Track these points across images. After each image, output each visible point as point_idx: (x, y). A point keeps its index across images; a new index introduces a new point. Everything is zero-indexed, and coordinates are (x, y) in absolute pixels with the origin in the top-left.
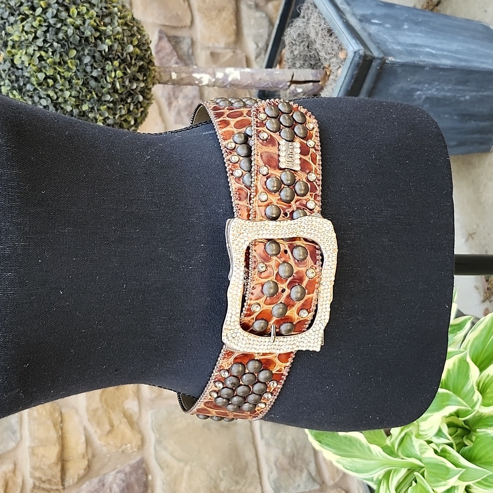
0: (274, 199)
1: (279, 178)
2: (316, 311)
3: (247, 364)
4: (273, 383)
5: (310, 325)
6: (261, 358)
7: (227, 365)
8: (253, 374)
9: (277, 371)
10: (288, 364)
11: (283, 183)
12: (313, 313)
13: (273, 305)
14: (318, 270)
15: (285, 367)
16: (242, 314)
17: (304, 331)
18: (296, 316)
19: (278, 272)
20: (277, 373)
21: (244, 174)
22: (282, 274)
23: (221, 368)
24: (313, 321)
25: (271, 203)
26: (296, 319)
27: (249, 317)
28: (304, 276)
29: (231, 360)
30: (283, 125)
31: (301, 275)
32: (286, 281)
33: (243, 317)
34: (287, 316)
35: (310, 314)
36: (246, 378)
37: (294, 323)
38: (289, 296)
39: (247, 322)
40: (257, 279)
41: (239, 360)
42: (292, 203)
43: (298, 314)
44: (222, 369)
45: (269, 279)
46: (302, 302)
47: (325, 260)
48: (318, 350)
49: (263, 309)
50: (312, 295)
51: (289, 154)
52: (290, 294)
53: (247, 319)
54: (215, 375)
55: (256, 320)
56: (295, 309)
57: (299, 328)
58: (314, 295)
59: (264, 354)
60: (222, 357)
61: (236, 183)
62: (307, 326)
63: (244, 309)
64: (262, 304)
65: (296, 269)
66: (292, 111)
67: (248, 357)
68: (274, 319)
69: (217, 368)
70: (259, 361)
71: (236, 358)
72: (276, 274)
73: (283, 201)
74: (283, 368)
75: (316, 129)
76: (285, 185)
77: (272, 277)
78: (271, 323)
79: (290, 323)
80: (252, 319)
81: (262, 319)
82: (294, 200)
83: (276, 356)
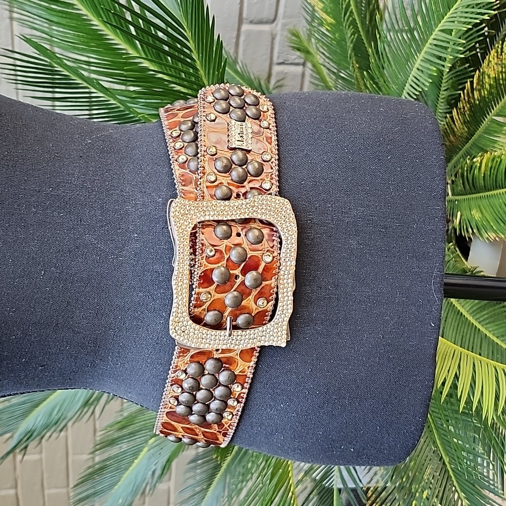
0: (224, 179)
1: (230, 158)
2: (277, 299)
3: (205, 364)
4: (238, 386)
5: (272, 317)
6: (220, 357)
7: (183, 365)
8: (213, 375)
9: (240, 372)
10: (252, 364)
11: (234, 163)
12: (273, 302)
13: (226, 294)
14: (275, 254)
15: (248, 367)
16: (191, 304)
17: (265, 324)
18: (254, 306)
19: (229, 257)
20: (241, 374)
21: (189, 159)
22: (234, 258)
23: (177, 369)
24: (274, 311)
25: (221, 183)
26: (254, 309)
27: (199, 309)
28: (260, 260)
29: (188, 358)
30: (232, 106)
31: (256, 260)
32: (239, 266)
33: (192, 308)
34: (243, 306)
35: (270, 303)
36: (205, 381)
37: (253, 314)
38: (243, 283)
39: (198, 314)
40: (205, 265)
41: (196, 359)
42: (245, 183)
43: (256, 304)
44: (179, 370)
45: (219, 265)
46: (259, 289)
47: (284, 242)
48: (284, 345)
49: (215, 298)
50: (271, 281)
51: (239, 134)
52: (244, 280)
53: (197, 311)
54: (171, 377)
55: (208, 312)
56: (251, 297)
57: (259, 320)
58: (273, 282)
59: (224, 351)
60: (177, 355)
61: (180, 169)
62: (268, 318)
63: (192, 299)
64: (213, 293)
65: (250, 254)
66: (243, 94)
67: (206, 355)
68: (229, 309)
69: (173, 368)
70: (218, 360)
71: (192, 357)
72: (228, 259)
73: (234, 182)
74: (246, 368)
75: (271, 111)
76: (236, 165)
77: (223, 263)
78: (226, 314)
79: (247, 313)
80: (202, 310)
81: (215, 310)
82: (247, 181)
83: (237, 354)
